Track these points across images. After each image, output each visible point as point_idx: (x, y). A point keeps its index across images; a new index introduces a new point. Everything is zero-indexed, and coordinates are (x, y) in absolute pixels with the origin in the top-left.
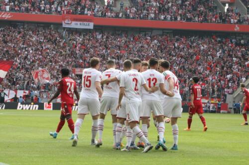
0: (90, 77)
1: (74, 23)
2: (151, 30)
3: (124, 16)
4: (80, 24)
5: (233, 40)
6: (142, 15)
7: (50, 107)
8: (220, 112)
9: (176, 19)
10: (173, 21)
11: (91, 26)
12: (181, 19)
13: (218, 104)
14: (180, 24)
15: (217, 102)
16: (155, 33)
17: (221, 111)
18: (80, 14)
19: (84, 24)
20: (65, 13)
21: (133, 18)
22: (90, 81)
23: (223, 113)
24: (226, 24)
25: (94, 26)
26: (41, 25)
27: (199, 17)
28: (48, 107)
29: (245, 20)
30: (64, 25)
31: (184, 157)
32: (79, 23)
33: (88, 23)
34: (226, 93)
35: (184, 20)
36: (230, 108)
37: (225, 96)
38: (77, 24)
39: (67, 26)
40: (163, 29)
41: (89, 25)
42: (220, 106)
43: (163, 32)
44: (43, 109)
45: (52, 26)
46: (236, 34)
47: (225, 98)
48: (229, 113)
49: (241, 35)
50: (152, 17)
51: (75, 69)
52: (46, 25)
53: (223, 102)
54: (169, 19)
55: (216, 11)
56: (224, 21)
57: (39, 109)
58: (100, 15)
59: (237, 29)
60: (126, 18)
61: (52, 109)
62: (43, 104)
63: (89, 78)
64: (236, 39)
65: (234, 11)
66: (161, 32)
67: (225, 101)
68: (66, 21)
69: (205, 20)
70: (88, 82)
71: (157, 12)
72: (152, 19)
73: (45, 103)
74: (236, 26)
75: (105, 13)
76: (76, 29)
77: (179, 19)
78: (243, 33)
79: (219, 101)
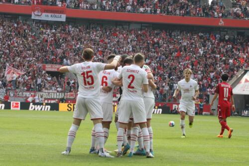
0: (91, 72)
1: (44, 14)
2: (129, 23)
3: (99, 8)
4: (51, 16)
5: (217, 36)
6: (118, 8)
7: (18, 107)
8: (202, 114)
9: (155, 11)
10: (153, 14)
11: (63, 18)
12: (161, 12)
13: (200, 105)
14: (160, 17)
15: (199, 103)
16: (132, 27)
17: (204, 113)
18: (51, 5)
19: (56, 17)
20: (35, 3)
21: (109, 10)
22: (91, 77)
23: (205, 115)
24: (210, 18)
25: (67, 18)
26: (9, 16)
27: (180, 10)
28: (16, 107)
29: (230, 14)
30: (33, 17)
31: (162, 162)
32: (50, 14)
33: (59, 15)
34: (209, 93)
35: (165, 12)
36: (213, 110)
37: (208, 96)
38: (48, 16)
39: (37, 18)
40: (141, 23)
41: (60, 17)
42: (202, 107)
43: (142, 26)
44: (10, 108)
45: (20, 17)
46: (220, 29)
47: (207, 98)
48: (212, 114)
49: (226, 30)
50: (129, 9)
51: (45, 65)
52: (14, 17)
53: (205, 103)
54: (149, 11)
55: (199, 3)
56: (207, 14)
57: (5, 108)
58: (73, 7)
59: (221, 23)
60: (101, 10)
61: (19, 108)
62: (10, 103)
63: (89, 74)
64: (220, 34)
65: (219, 4)
66: (139, 26)
67: (207, 101)
68: (36, 13)
69: (188, 13)
70: (90, 78)
71: (135, 4)
72: (129, 11)
73: (12, 102)
74: (221, 20)
75: (79, 4)
76: (47, 21)
77: (158, 12)
78: (228, 28)
79: (201, 102)
